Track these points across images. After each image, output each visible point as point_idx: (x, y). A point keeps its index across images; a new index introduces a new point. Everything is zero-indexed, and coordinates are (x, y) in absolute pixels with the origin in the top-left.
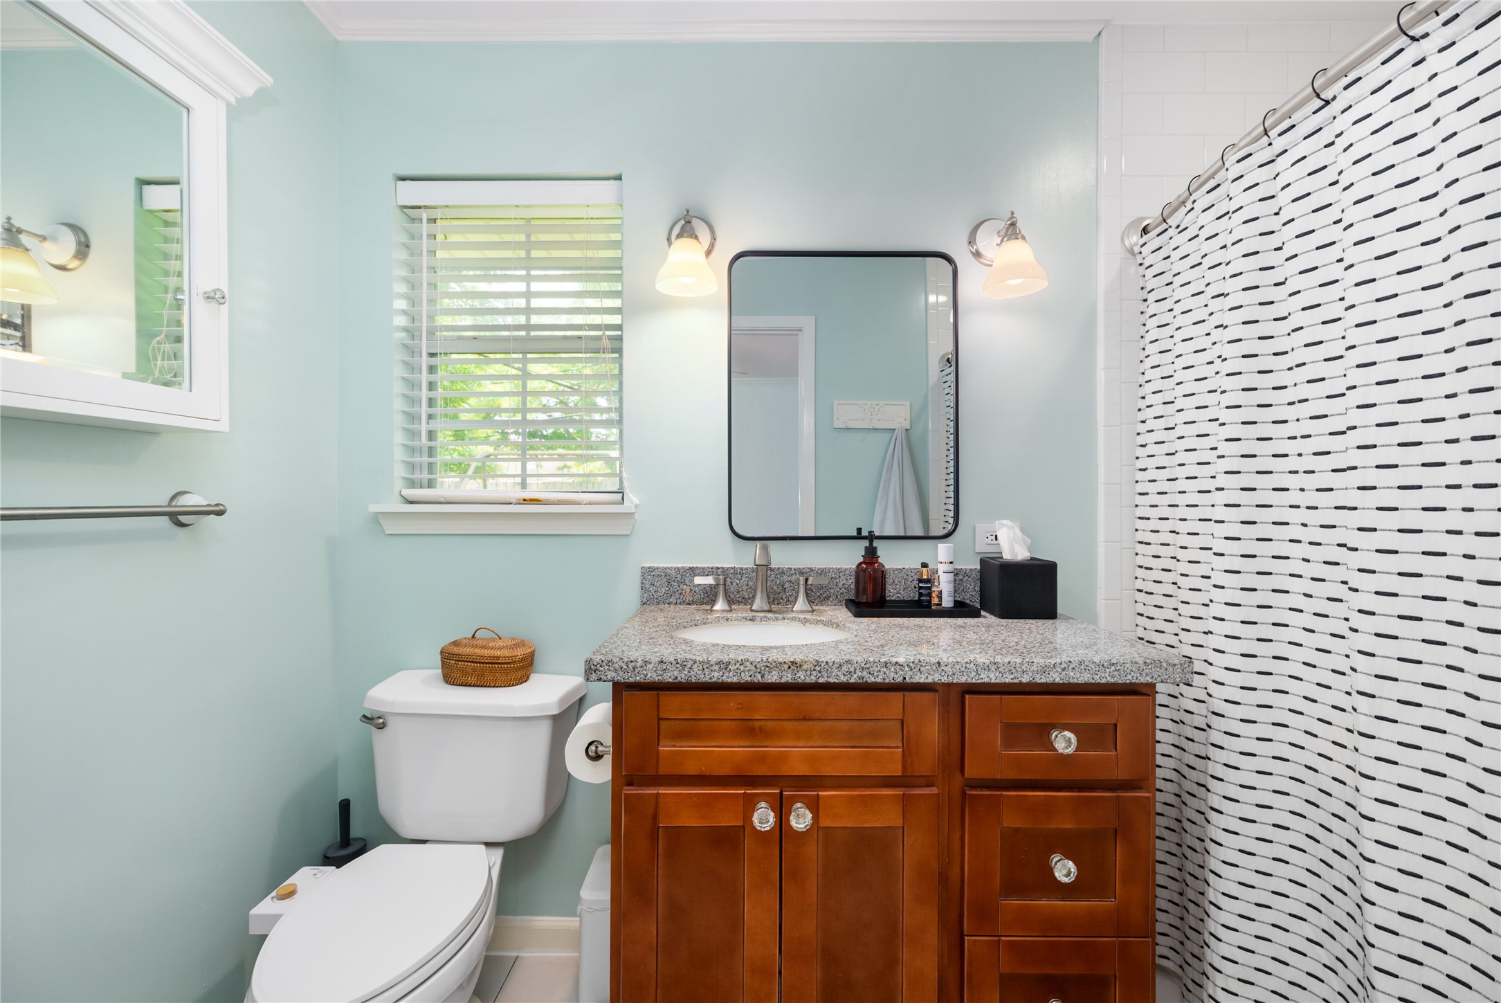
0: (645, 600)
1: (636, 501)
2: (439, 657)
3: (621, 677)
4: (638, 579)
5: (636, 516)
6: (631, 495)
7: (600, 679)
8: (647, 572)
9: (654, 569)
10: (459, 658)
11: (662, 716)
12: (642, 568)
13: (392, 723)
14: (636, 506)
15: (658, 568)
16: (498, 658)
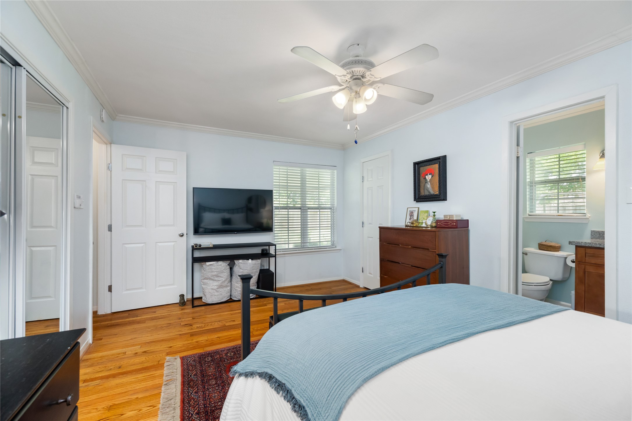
0: (592, 238)
1: (590, 216)
2: (538, 244)
3: (577, 244)
4: (590, 233)
5: (590, 219)
6: (588, 214)
7: (572, 244)
8: (592, 232)
9: (595, 231)
10: (542, 245)
11: (586, 252)
12: (591, 231)
13: (528, 254)
14: (589, 217)
15: (596, 231)
16: (552, 245)
